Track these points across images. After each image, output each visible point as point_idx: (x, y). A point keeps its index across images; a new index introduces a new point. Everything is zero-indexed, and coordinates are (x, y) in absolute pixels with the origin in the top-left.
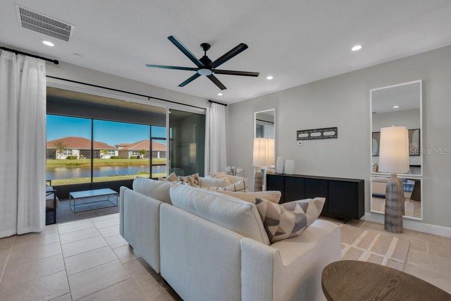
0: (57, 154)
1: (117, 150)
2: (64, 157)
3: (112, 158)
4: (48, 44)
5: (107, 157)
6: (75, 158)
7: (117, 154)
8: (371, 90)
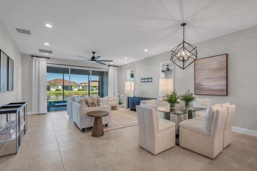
0: (51, 88)
1: (81, 86)
2: (54, 90)
3: (79, 90)
4: (46, 54)
5: (76, 90)
6: (59, 90)
7: (81, 88)
8: (161, 63)
